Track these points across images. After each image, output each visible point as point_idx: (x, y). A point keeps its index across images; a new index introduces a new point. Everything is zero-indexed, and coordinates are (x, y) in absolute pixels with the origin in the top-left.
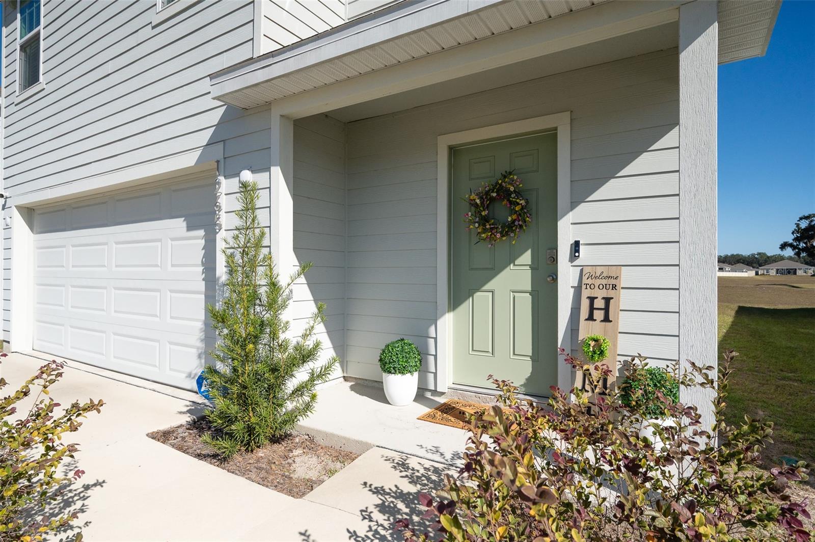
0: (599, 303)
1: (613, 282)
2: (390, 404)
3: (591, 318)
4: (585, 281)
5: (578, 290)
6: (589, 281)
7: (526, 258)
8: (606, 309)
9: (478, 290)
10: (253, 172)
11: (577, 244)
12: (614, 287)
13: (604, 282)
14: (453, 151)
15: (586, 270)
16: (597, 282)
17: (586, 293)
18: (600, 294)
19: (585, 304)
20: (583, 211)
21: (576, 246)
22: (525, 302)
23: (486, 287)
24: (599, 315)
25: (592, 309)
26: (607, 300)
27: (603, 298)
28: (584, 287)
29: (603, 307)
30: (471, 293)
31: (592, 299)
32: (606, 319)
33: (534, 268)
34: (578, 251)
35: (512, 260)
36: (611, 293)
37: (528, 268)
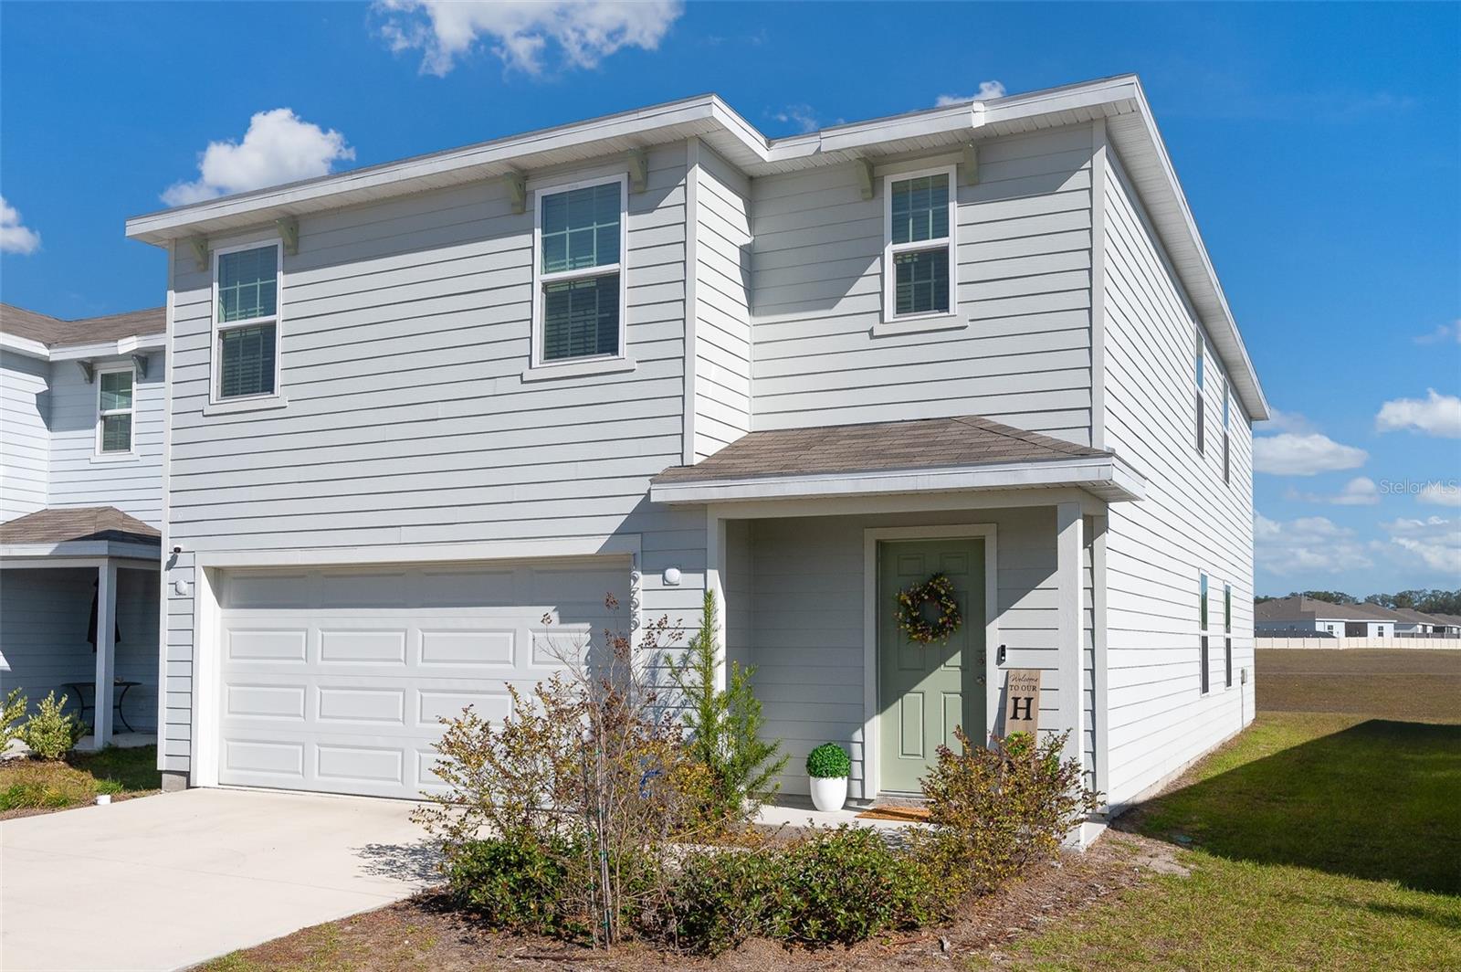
0: (1022, 703)
1: (1034, 683)
2: (817, 810)
3: (1015, 717)
4: (1010, 683)
5: (1004, 691)
6: (1014, 683)
7: (957, 659)
8: (1028, 708)
9: (908, 691)
10: (682, 571)
11: (1003, 648)
12: (1034, 688)
13: (1026, 683)
14: (881, 546)
15: (1012, 673)
16: (1021, 684)
17: (1011, 694)
18: (1023, 695)
19: (1010, 704)
20: (1008, 618)
21: (1002, 650)
22: (956, 702)
23: (916, 689)
24: (1021, 714)
25: (1016, 708)
26: (1029, 700)
27: (1026, 698)
28: (1009, 688)
29: (1025, 707)
30: (900, 695)
31: (1016, 700)
32: (1028, 717)
33: (963, 669)
34: (1004, 655)
35: (942, 660)
36: (1032, 694)
37: (958, 669)
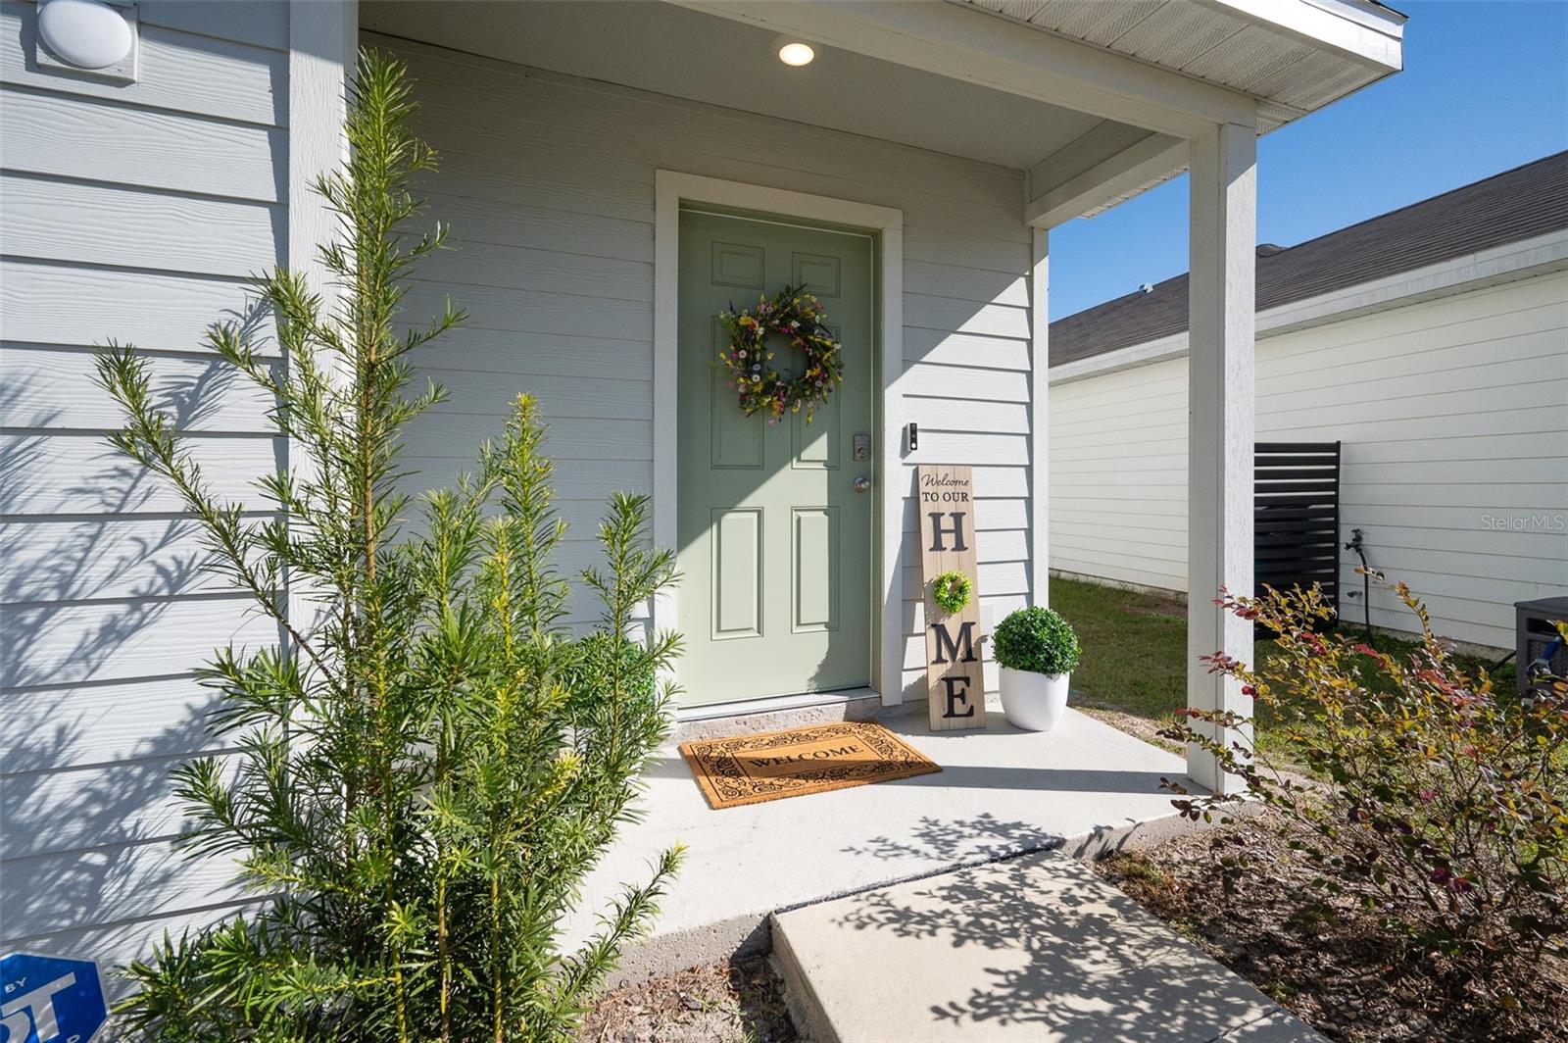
0: (947, 523)
1: (961, 489)
3: (938, 546)
4: (923, 488)
5: (913, 503)
6: (930, 489)
7: (819, 448)
8: (958, 531)
9: (730, 509)
11: (914, 429)
12: (965, 497)
13: (951, 489)
15: (923, 472)
16: (942, 490)
17: (926, 508)
18: (947, 508)
19: (927, 524)
20: (915, 378)
21: (911, 434)
22: (817, 530)
23: (746, 503)
24: (948, 540)
25: (938, 531)
26: (958, 517)
27: (951, 515)
28: (922, 498)
29: (953, 528)
30: (714, 517)
31: (936, 517)
32: (960, 546)
33: (831, 466)
34: (914, 440)
35: (794, 452)
36: (961, 507)
37: (821, 466)
